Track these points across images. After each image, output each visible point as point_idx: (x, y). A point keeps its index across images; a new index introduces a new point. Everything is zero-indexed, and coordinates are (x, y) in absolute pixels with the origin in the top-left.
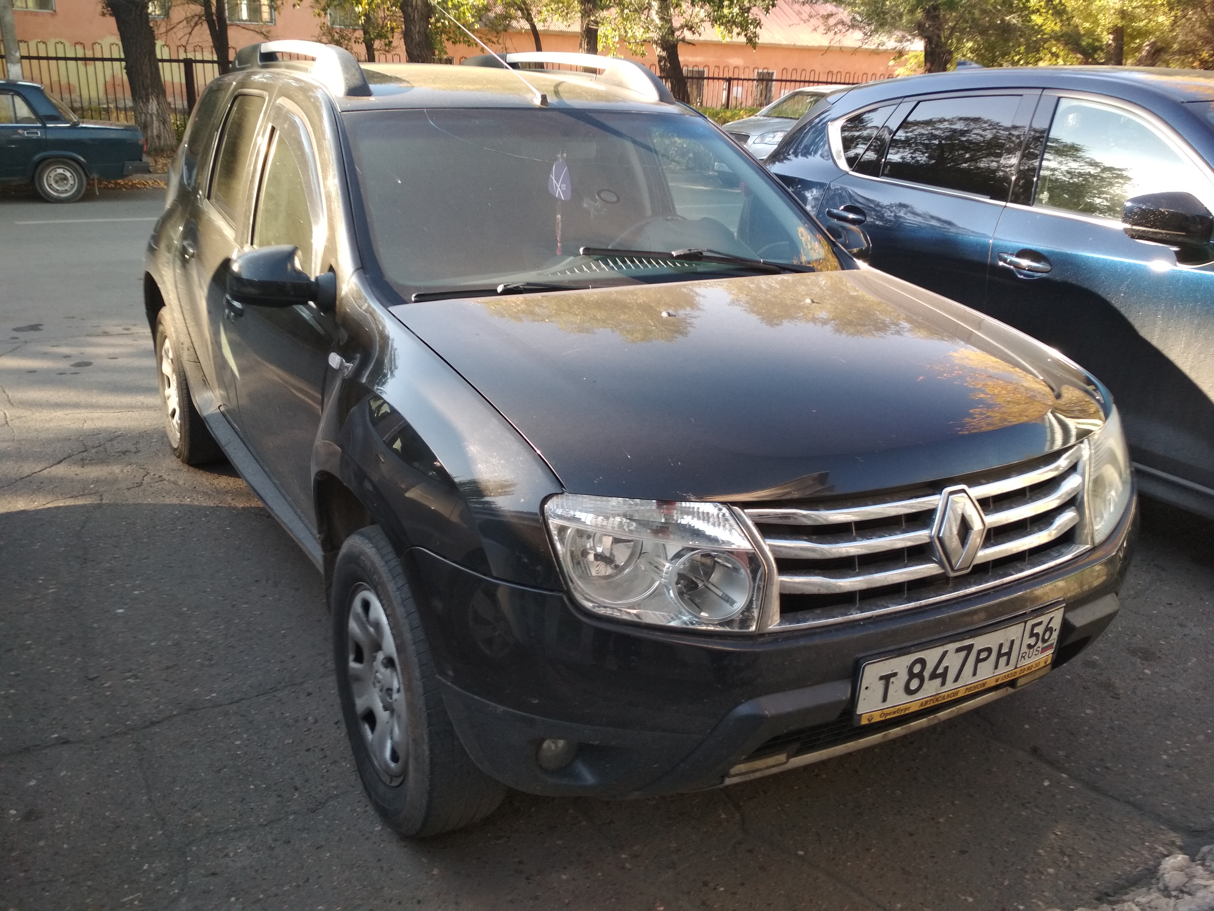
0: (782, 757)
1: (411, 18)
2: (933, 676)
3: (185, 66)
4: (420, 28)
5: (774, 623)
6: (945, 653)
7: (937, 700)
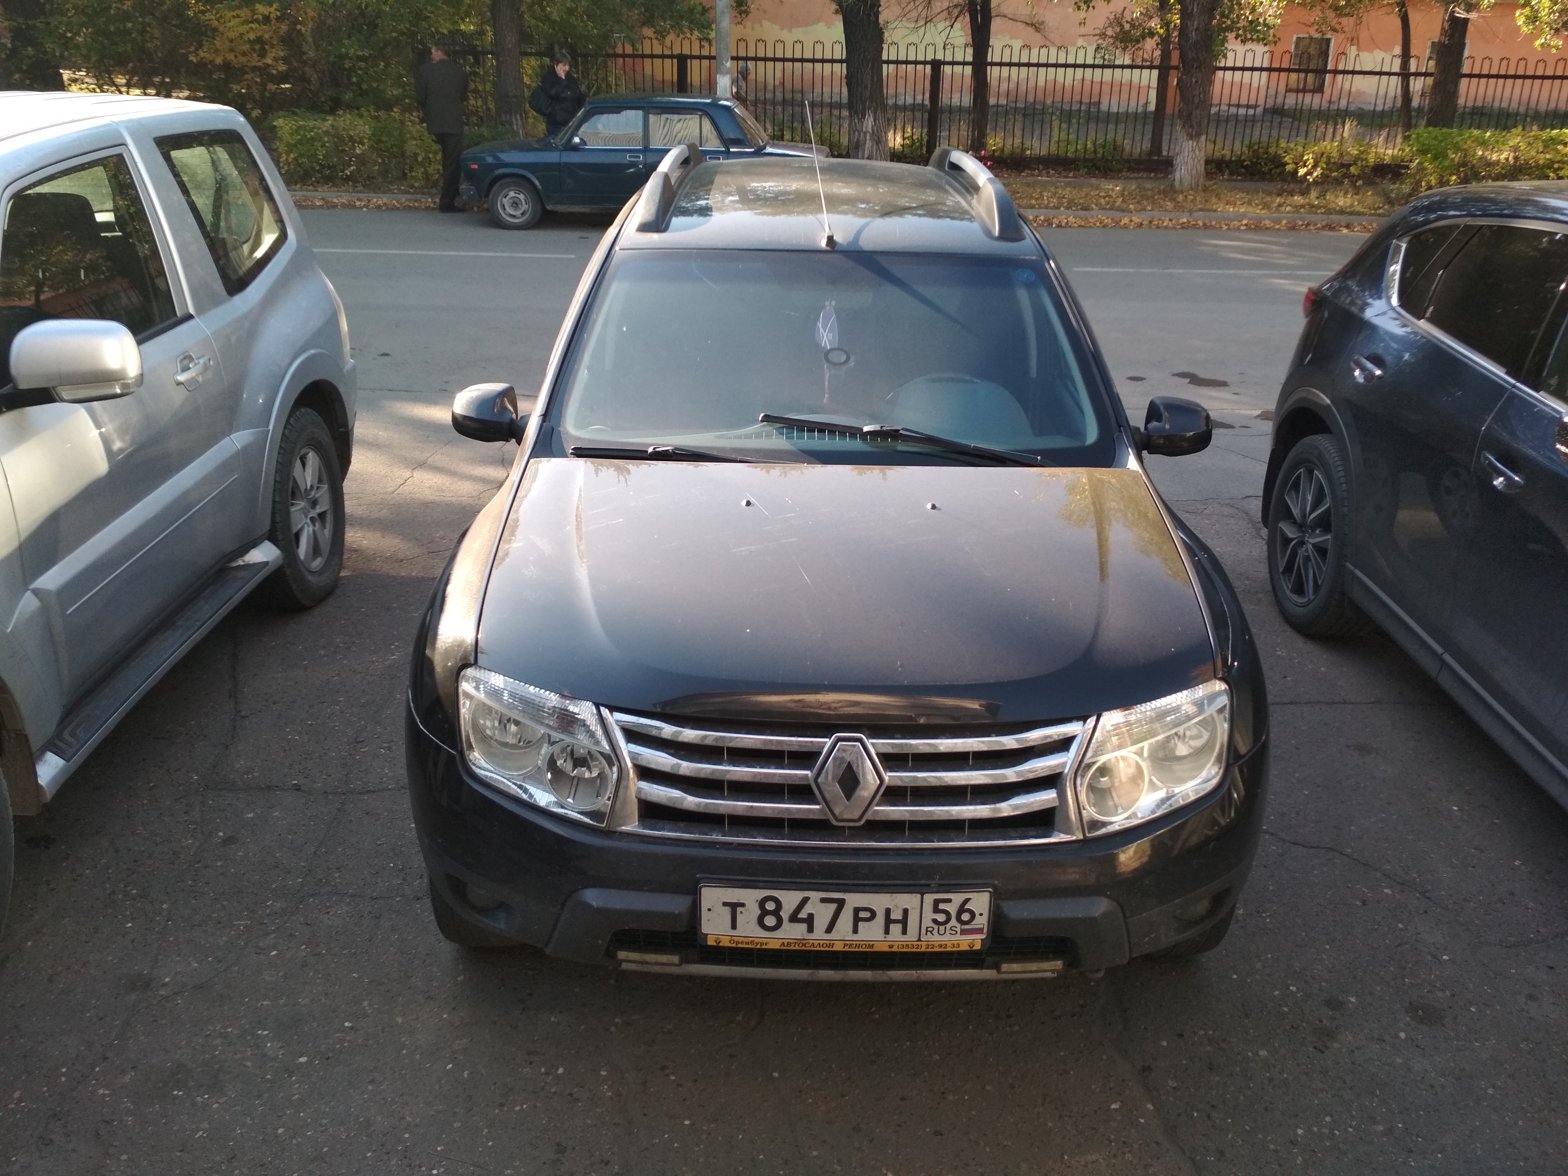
0: (675, 959)
1: (1189, 11)
2: (794, 918)
3: (933, 69)
4: (1199, 24)
5: (632, 826)
6: (805, 900)
7: (804, 945)
